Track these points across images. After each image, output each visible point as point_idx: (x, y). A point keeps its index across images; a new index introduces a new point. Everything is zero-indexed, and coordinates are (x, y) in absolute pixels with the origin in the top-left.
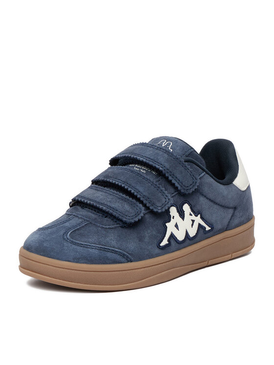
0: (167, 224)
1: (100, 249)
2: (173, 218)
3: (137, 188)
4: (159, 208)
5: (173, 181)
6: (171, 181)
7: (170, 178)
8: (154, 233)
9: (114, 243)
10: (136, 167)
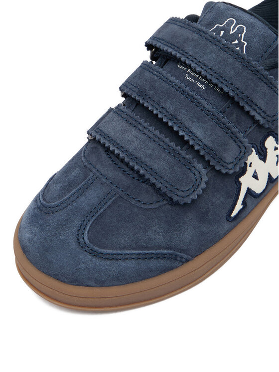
0: (241, 180)
1: (139, 257)
2: (250, 166)
3: (194, 130)
4: (230, 166)
5: (253, 113)
6: (248, 112)
7: (247, 108)
8: (222, 199)
9: (159, 239)
10: (190, 75)
